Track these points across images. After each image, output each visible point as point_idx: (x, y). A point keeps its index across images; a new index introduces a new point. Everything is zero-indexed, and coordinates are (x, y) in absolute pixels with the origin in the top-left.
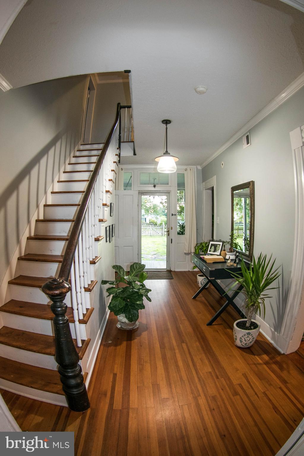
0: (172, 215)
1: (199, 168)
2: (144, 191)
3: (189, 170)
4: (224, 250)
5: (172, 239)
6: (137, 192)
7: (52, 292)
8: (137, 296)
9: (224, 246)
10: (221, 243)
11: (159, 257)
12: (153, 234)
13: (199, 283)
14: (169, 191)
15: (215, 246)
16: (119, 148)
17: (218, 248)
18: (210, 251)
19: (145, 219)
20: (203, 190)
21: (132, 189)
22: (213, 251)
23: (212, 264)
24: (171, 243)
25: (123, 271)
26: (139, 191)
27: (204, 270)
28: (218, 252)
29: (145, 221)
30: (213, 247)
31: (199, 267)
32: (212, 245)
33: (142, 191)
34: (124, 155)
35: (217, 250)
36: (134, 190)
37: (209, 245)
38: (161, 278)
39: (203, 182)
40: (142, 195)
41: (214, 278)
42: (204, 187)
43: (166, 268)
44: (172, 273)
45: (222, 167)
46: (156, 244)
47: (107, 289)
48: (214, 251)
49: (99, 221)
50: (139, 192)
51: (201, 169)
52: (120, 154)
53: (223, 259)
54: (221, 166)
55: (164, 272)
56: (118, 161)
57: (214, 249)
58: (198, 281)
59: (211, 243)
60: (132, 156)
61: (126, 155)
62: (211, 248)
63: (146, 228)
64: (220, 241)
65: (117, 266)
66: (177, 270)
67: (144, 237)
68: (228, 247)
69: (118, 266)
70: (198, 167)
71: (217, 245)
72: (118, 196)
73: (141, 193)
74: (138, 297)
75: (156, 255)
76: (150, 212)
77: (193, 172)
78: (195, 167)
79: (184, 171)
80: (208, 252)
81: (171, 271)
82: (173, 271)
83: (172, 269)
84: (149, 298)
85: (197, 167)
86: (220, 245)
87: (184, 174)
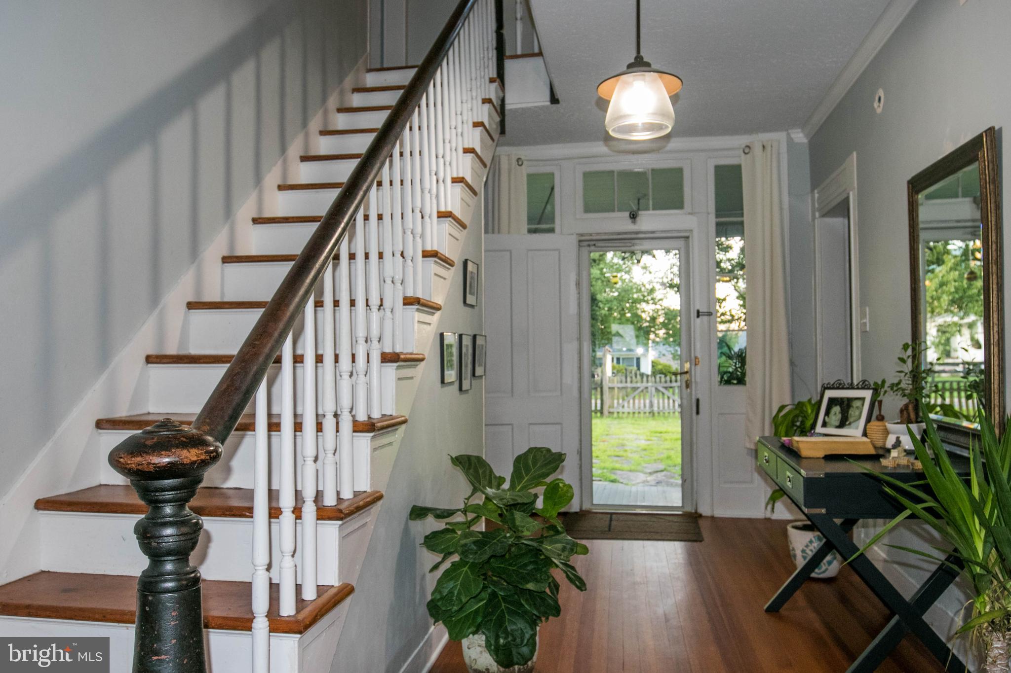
0: (698, 314)
1: (796, 140)
2: (598, 234)
3: (757, 150)
4: (881, 418)
5: (698, 401)
6: (574, 240)
7: (139, 459)
8: (531, 562)
9: (880, 402)
10: (867, 394)
11: (672, 480)
12: (661, 408)
13: (795, 556)
14: (686, 231)
15: (845, 405)
16: (500, 77)
17: (857, 413)
18: (824, 425)
19: (638, 359)
20: (814, 219)
21: (557, 229)
22: (837, 423)
23: (823, 461)
24: (698, 413)
25: (490, 476)
26: (582, 235)
27: (789, 484)
28: (857, 428)
29: (635, 368)
30: (836, 409)
31: (775, 478)
32: (832, 402)
33: (591, 235)
34: (519, 106)
35: (851, 420)
36: (561, 233)
37: (820, 402)
38: (656, 537)
39: (812, 191)
40: (593, 248)
41: (823, 511)
42: (817, 206)
43: (680, 504)
44: (701, 522)
45: (879, 111)
46: (666, 440)
47: (426, 537)
48: (842, 425)
49: (405, 304)
50: (583, 238)
51: (805, 141)
52: (503, 101)
53: (871, 446)
54: (874, 109)
55: (671, 518)
56: (494, 126)
57: (839, 416)
58: (793, 549)
59: (829, 394)
60: (547, 107)
61: (524, 106)
62: (827, 413)
63: (634, 385)
64: (864, 386)
65: (469, 457)
66: (719, 513)
67: (627, 417)
68: (893, 403)
69: (473, 459)
70: (793, 136)
71: (850, 400)
72: (508, 253)
73: (587, 243)
74: (535, 569)
75: (663, 473)
76: (652, 336)
77: (774, 156)
78: (781, 136)
79: (740, 157)
80: (819, 429)
81: (700, 516)
82: (706, 517)
83: (704, 510)
84: (580, 579)
85: (788, 134)
86: (863, 399)
87: (738, 167)
